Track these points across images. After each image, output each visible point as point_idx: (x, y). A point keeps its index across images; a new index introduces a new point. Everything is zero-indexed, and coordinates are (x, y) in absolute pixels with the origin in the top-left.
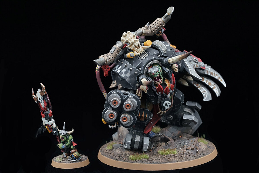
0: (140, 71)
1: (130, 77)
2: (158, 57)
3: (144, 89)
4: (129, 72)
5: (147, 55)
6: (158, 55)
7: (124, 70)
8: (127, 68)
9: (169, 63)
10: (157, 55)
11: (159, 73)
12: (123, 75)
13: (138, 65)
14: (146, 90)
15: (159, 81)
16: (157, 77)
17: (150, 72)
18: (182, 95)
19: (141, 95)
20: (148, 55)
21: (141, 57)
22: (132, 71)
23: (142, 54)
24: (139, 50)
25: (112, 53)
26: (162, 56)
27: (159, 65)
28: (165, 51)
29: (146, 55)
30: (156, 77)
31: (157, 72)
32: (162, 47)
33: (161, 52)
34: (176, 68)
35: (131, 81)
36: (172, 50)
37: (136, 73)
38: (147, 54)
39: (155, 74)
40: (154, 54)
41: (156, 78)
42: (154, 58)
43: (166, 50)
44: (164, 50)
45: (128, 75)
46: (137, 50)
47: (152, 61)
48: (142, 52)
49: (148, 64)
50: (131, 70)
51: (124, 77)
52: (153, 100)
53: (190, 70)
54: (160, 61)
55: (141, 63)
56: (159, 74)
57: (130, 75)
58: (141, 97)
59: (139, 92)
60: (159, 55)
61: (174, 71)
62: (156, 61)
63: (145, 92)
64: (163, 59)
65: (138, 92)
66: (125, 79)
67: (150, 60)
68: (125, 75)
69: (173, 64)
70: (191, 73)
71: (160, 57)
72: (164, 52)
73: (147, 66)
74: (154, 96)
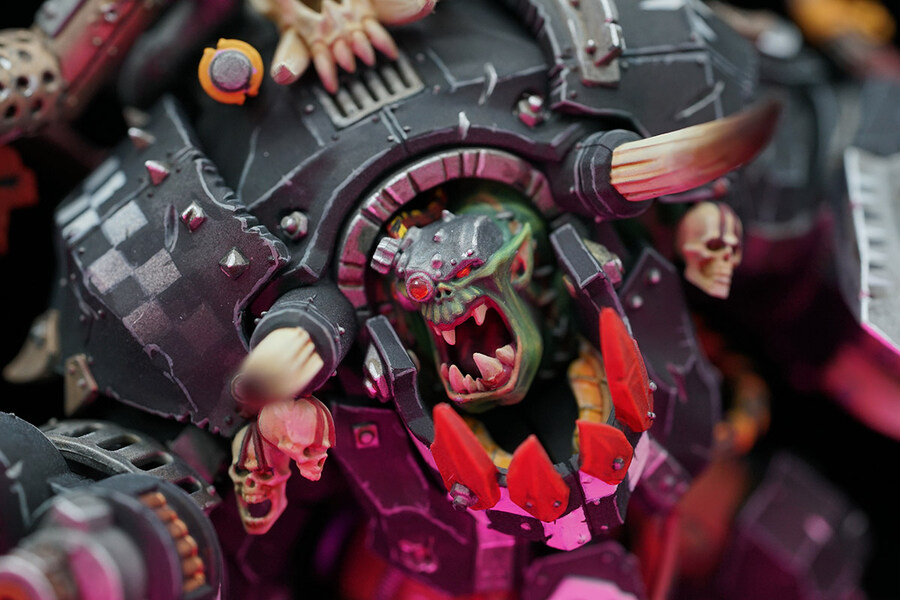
0: (295, 241)
1: (173, 299)
2: (522, 122)
3: (285, 438)
4: (172, 241)
5: (406, 87)
6: (523, 96)
7: (128, 220)
8: (156, 203)
9: (612, 192)
10: (512, 91)
11: (486, 283)
12: (105, 273)
13: (286, 180)
14: (307, 451)
15: (475, 373)
16: (465, 326)
17: (392, 268)
18: (837, 527)
19: (265, 488)
20: (417, 86)
21: (343, 97)
22: (196, 237)
23: (358, 74)
24: (326, 27)
25: (51, 26)
26: (566, 115)
27: (528, 202)
28: (605, 62)
29: (397, 85)
30: (443, 325)
31: (455, 277)
32: (585, 20)
33: (560, 70)
34: (716, 245)
35: (171, 339)
36: (701, 57)
37: (233, 260)
38: (410, 74)
39: (436, 298)
40: (483, 87)
41: (450, 338)
42: (464, 121)
43: (616, 53)
44: (591, 51)
45: (159, 273)
46: (305, 22)
47: (436, 158)
48: (351, 45)
49: (389, 184)
50: (191, 227)
51: (109, 294)
52: (428, 559)
53: (867, 279)
54: (533, 158)
55: (324, 164)
56: (488, 302)
57: (173, 274)
58: (272, 517)
59: (252, 464)
60: (535, 101)
61: (694, 275)
62: (486, 161)
63: (306, 473)
64: (569, 149)
65: (244, 456)
66: (118, 307)
67: (415, 141)
68: (125, 270)
69: (691, 205)
70: (865, 318)
71: (540, 124)
72: (591, 73)
73: (372, 200)
74: (423, 511)
